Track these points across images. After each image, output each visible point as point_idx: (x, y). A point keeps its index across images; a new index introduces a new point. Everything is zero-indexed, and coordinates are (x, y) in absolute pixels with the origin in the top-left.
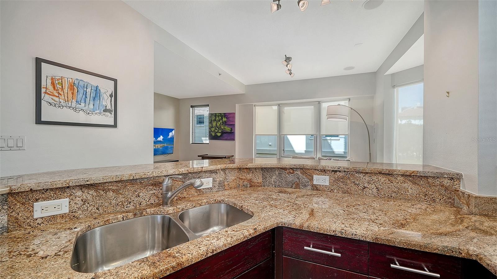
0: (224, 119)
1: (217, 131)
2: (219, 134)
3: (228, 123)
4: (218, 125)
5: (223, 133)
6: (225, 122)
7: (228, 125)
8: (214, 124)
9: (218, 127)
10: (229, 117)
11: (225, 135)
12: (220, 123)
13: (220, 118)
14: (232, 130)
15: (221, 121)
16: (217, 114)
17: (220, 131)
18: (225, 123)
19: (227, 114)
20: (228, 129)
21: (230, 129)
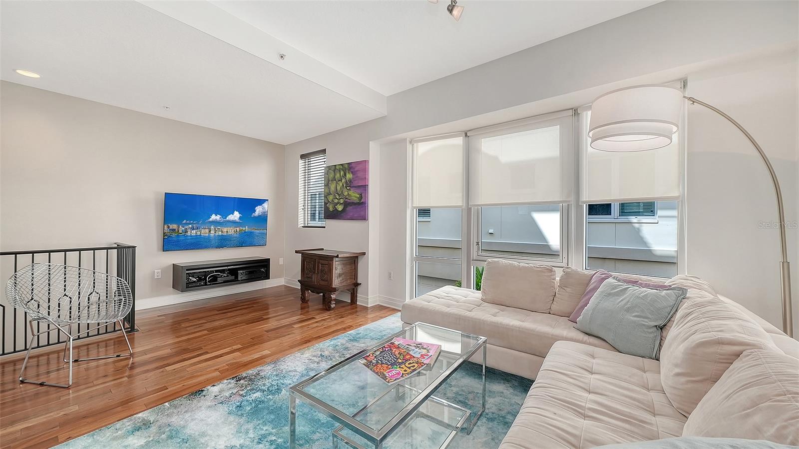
0: (349, 176)
1: (336, 201)
2: (340, 208)
3: (356, 183)
4: (339, 188)
5: (346, 205)
6: (350, 181)
7: (355, 187)
8: (333, 187)
9: (338, 194)
10: (357, 171)
11: (349, 208)
12: (341, 184)
13: (342, 173)
14: (361, 197)
15: (343, 181)
16: (337, 167)
17: (342, 201)
18: (350, 185)
19: (353, 165)
20: (354, 195)
21: (358, 196)
